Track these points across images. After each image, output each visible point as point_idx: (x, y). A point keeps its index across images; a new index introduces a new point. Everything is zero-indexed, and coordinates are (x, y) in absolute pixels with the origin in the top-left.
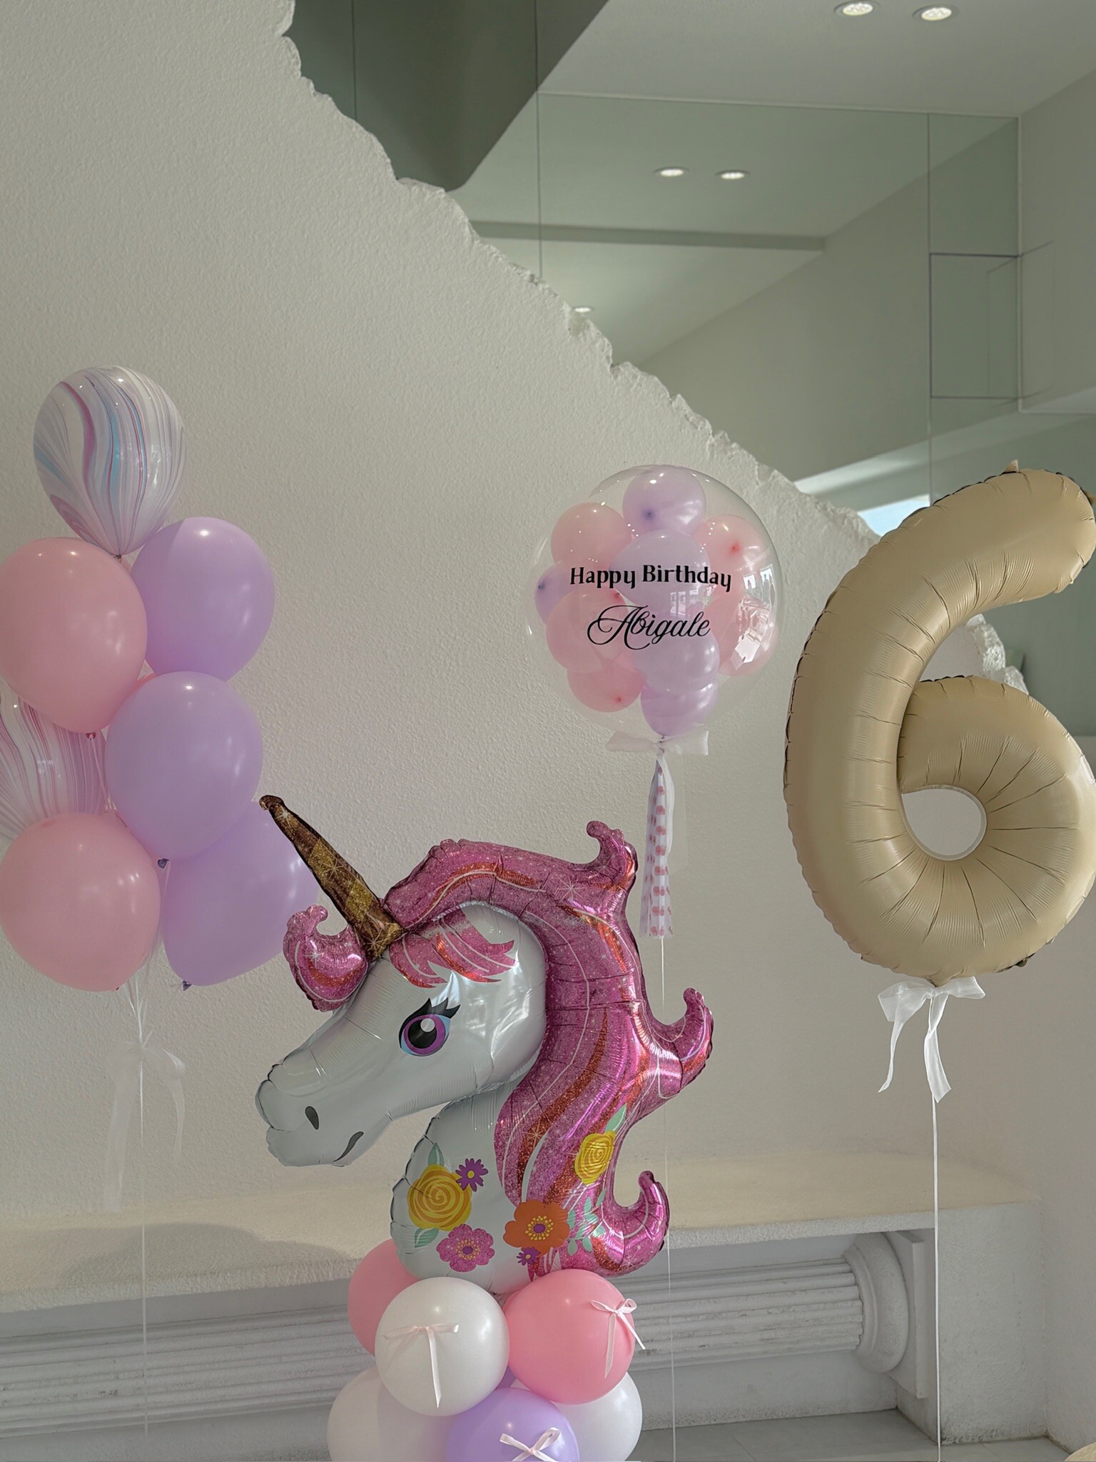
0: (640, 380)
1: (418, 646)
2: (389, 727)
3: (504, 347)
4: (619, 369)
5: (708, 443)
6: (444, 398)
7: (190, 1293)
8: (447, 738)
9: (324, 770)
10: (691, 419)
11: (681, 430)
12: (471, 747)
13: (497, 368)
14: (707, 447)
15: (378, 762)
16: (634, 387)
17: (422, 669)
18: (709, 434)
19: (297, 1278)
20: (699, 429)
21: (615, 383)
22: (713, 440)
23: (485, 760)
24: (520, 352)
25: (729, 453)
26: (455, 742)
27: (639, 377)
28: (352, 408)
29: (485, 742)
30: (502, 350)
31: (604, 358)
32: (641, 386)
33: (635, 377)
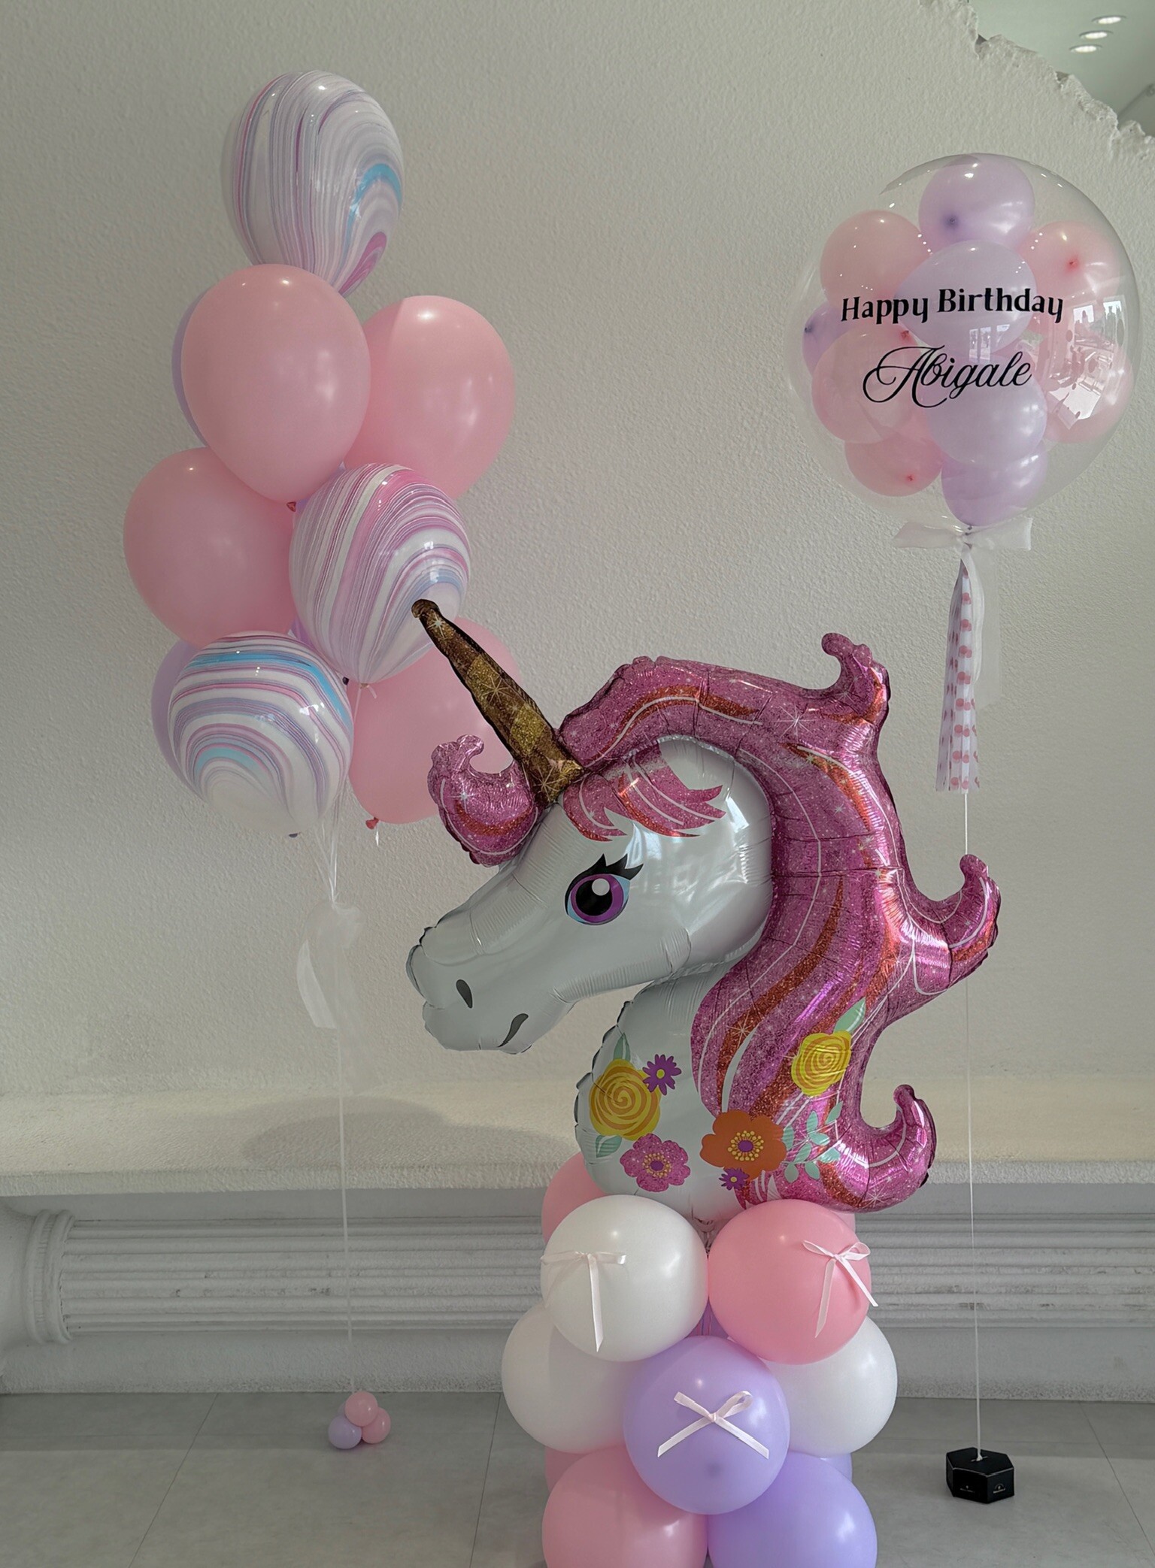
0: (1016, 58)
1: (715, 426)
2: (678, 527)
3: (832, 28)
4: (987, 46)
5: (1111, 138)
6: (751, 100)
7: (395, 1187)
8: (751, 542)
9: (598, 581)
10: (1088, 107)
11: (1072, 123)
12: (781, 552)
13: (822, 55)
15: (664, 570)
16: (1008, 69)
17: (720, 454)
18: (1113, 126)
19: (520, 1181)
20: (1098, 119)
21: (981, 65)
23: (800, 568)
24: (852, 34)
26: (760, 546)
27: (1014, 55)
28: (633, 122)
29: (800, 545)
30: (828, 31)
31: (967, 33)
32: (1018, 66)
33: (1010, 55)
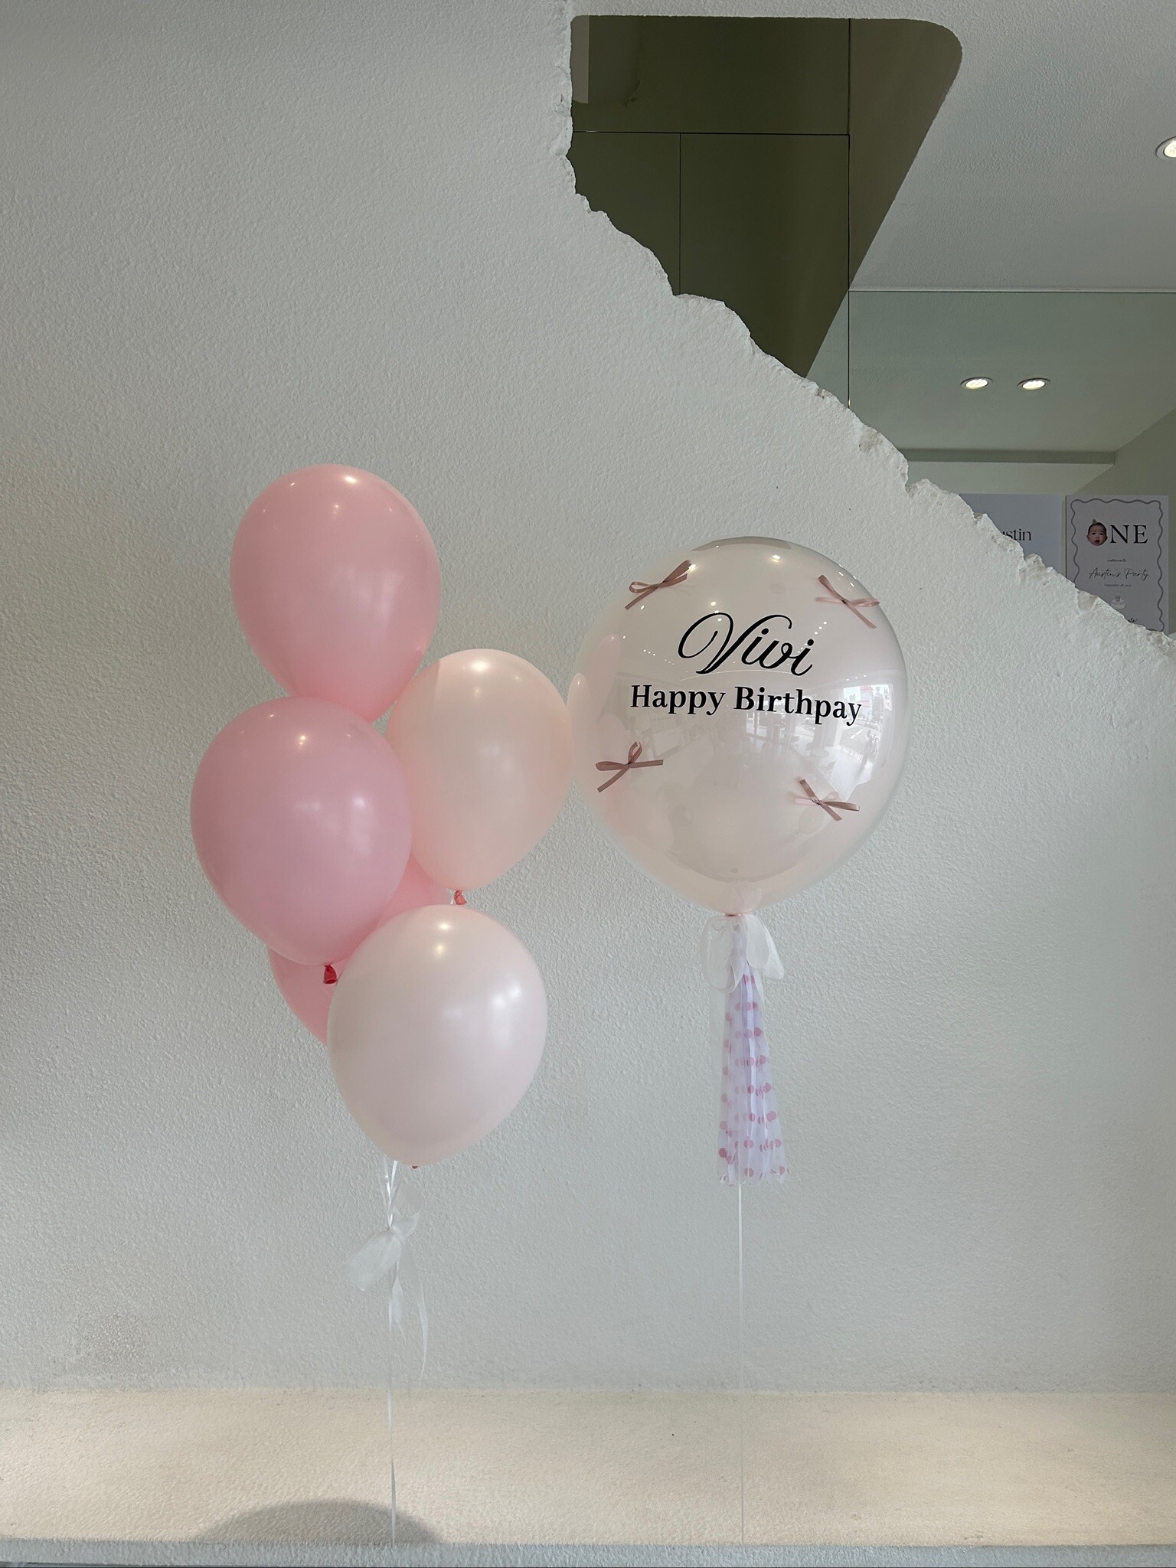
0: (940, 498)
3: (786, 466)
4: (916, 487)
5: (1019, 567)
10: (999, 541)
11: (987, 553)
13: (777, 487)
14: (1018, 571)
16: (933, 506)
18: (1020, 559)
20: (1008, 552)
21: (910, 502)
22: (1025, 564)
24: (803, 471)
25: (1044, 579)
27: (939, 495)
30: (783, 468)
31: (899, 476)
32: (941, 505)
33: (934, 495)
